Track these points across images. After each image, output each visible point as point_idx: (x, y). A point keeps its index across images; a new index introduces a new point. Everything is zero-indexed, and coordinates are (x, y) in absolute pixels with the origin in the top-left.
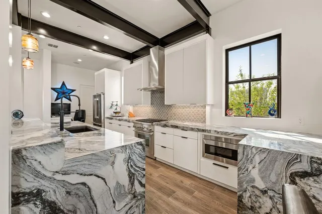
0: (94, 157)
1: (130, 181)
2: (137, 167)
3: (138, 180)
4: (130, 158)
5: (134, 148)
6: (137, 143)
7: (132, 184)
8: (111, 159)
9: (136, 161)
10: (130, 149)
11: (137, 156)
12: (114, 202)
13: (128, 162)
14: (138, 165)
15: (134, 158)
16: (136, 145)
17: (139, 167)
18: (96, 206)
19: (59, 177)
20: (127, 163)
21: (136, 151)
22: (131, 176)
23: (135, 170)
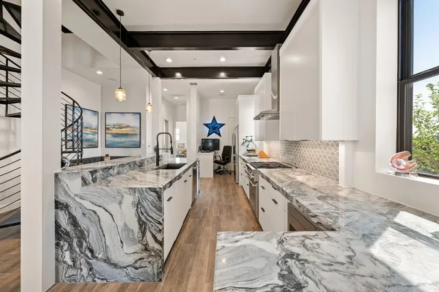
0: (102, 191)
1: (140, 228)
2: (149, 216)
3: (151, 232)
4: (139, 203)
5: (146, 194)
6: (149, 189)
7: (144, 234)
8: (119, 198)
9: (148, 209)
10: (140, 193)
11: (149, 203)
12: (122, 242)
13: (138, 207)
14: (151, 215)
15: (145, 204)
16: (148, 190)
17: (152, 218)
18: (104, 236)
19: (78, 199)
20: (136, 208)
21: (148, 198)
22: (142, 225)
23: (147, 220)
